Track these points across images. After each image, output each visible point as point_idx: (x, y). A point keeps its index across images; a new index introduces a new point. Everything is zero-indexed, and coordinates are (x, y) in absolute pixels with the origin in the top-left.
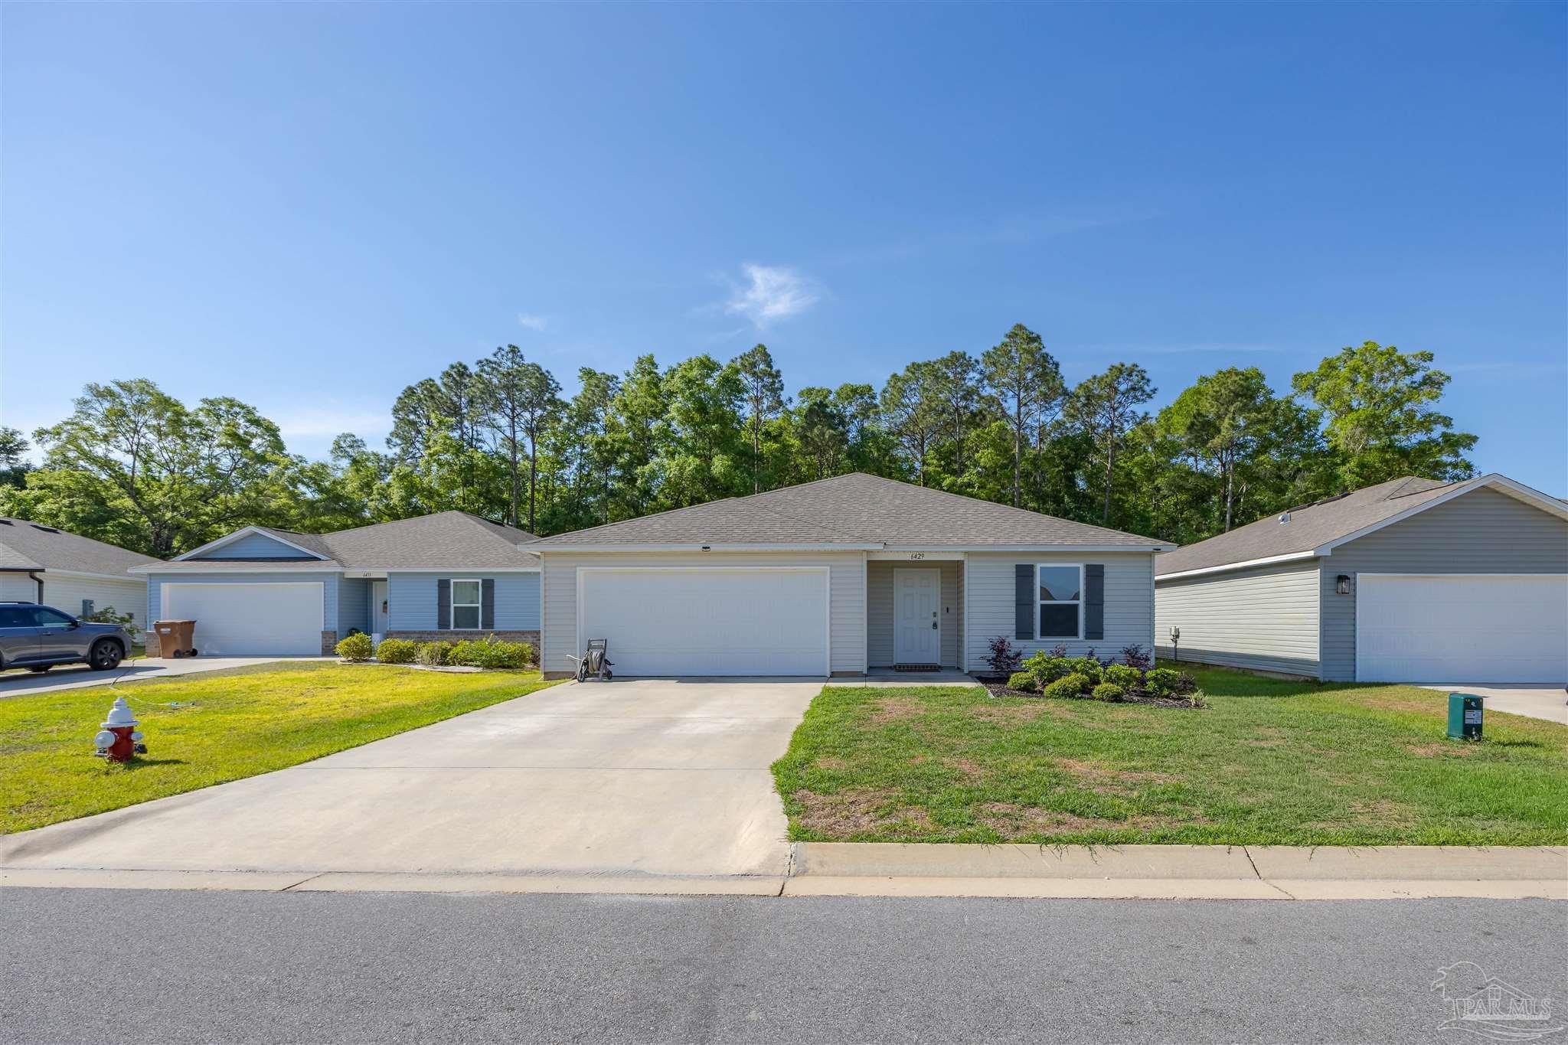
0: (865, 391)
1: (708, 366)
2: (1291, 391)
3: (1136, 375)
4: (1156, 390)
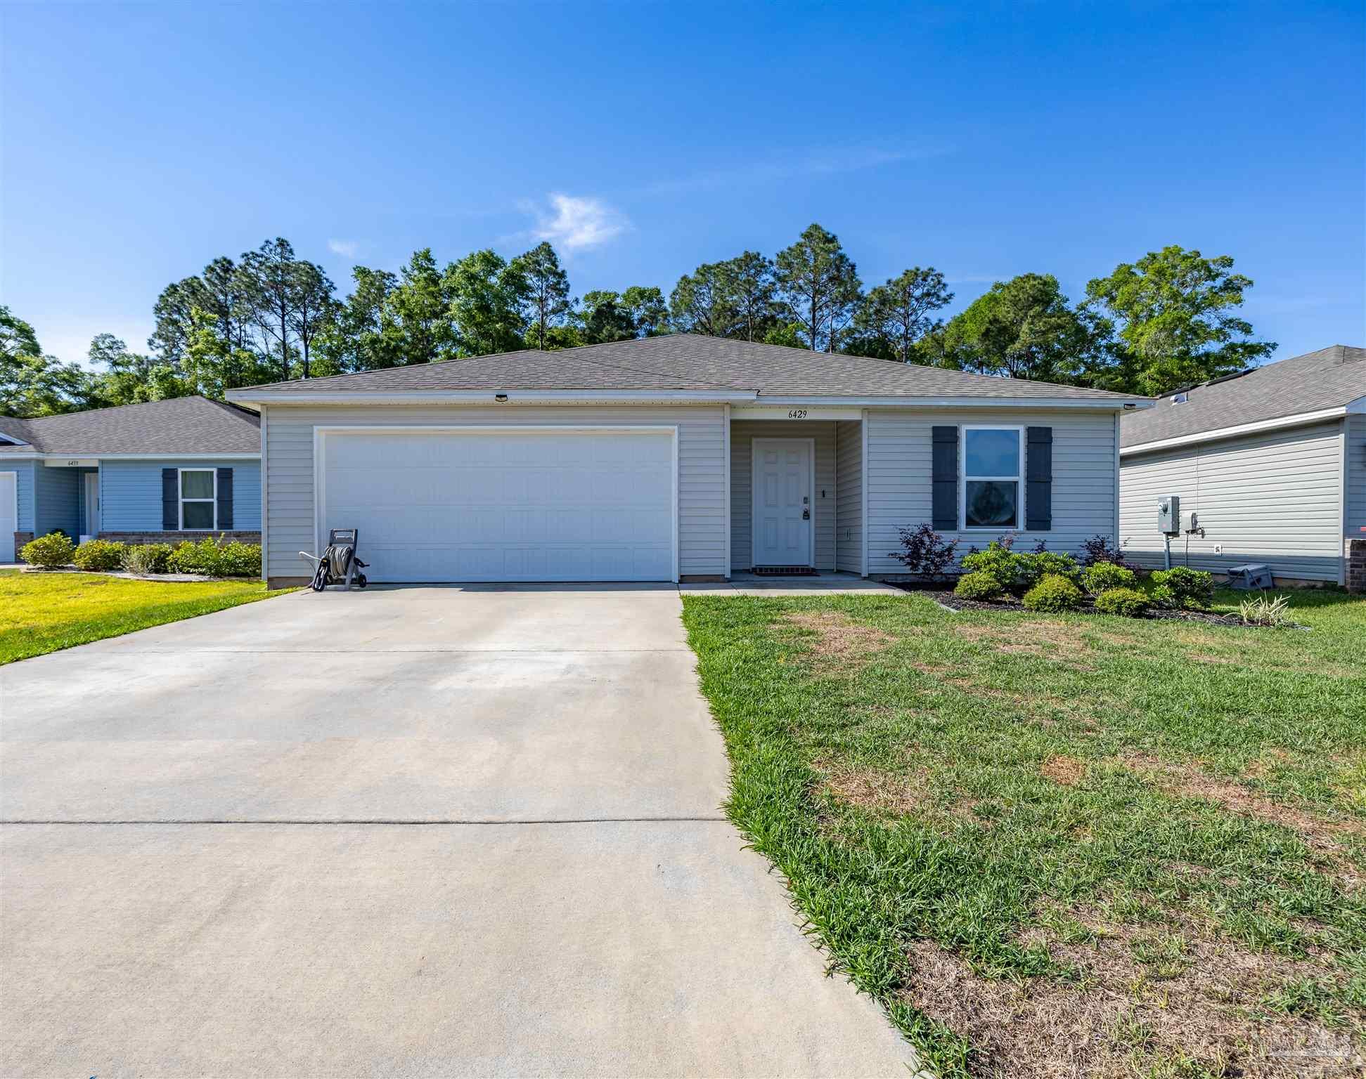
0: (651, 295)
1: (491, 262)
2: (1084, 298)
3: (932, 280)
4: (952, 295)
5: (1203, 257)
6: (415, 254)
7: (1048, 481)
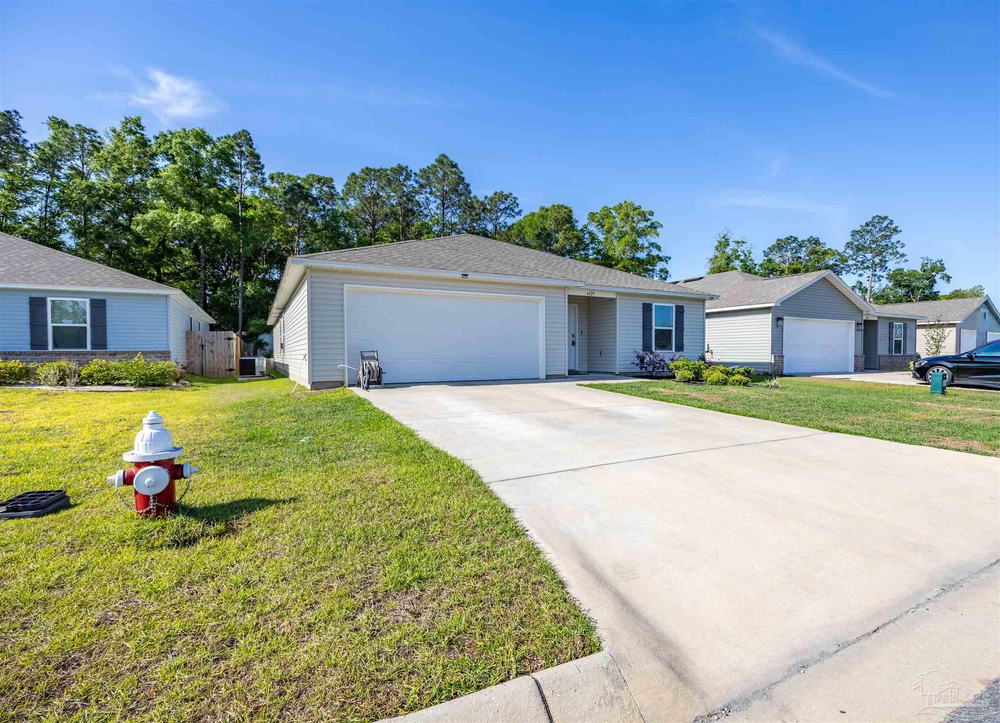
0: (327, 182)
1: (203, 139)
2: (586, 222)
3: (511, 200)
4: (521, 211)
5: (642, 209)
6: (126, 119)
7: (682, 330)
